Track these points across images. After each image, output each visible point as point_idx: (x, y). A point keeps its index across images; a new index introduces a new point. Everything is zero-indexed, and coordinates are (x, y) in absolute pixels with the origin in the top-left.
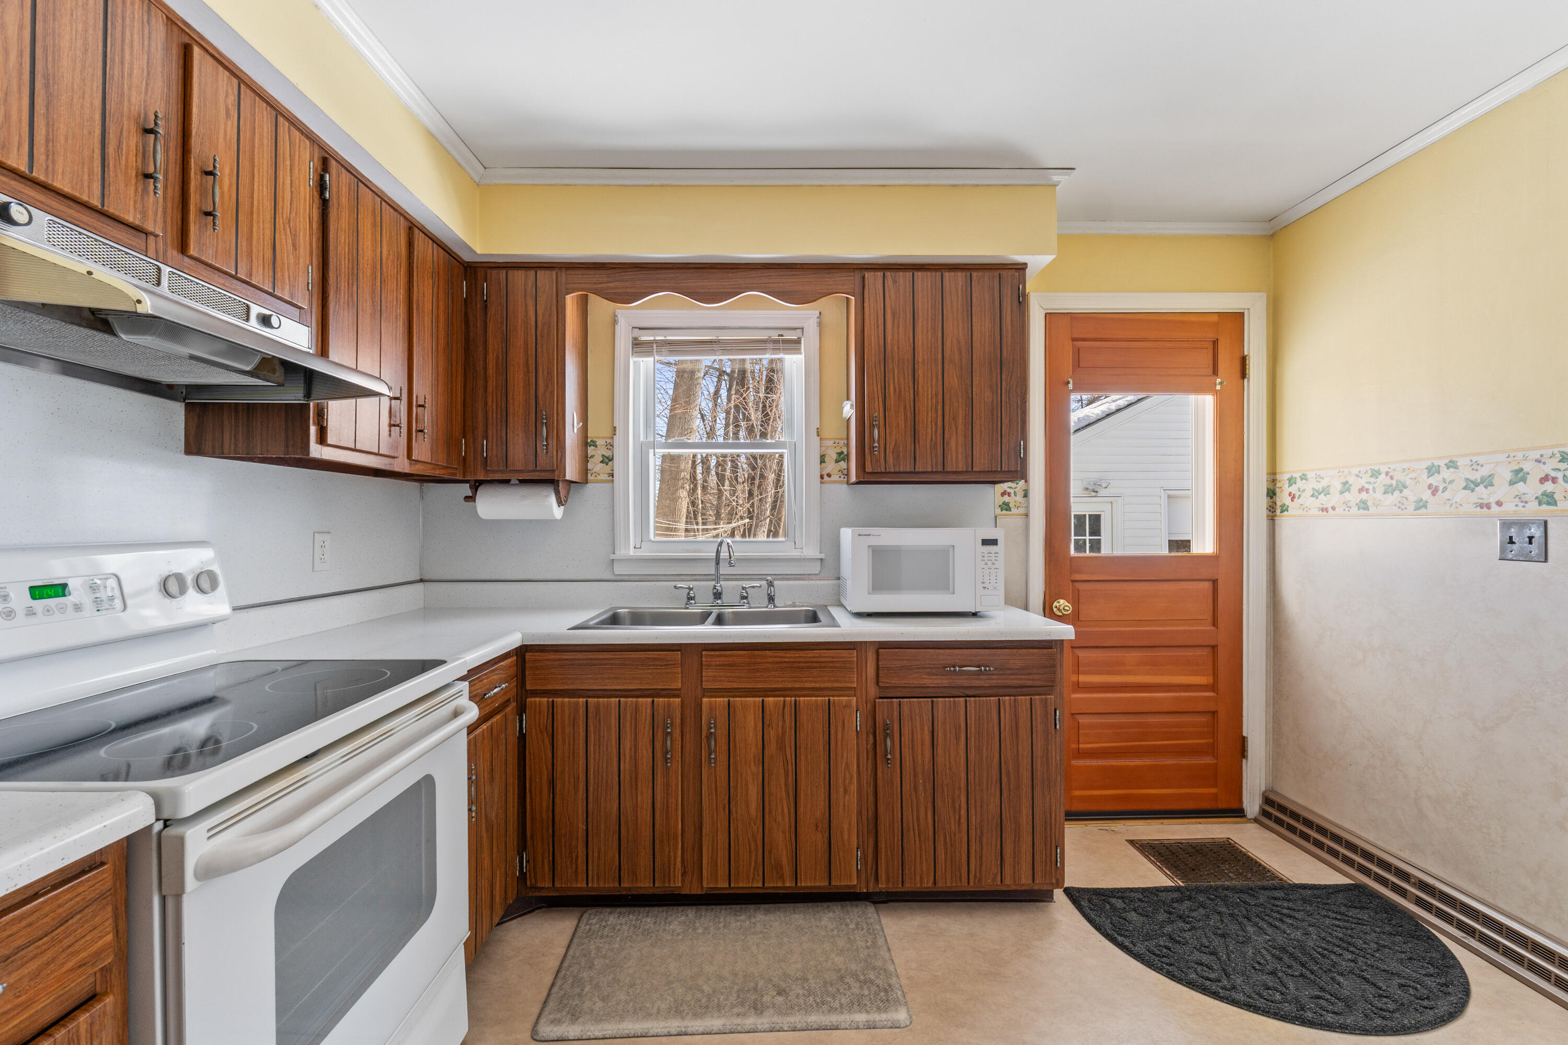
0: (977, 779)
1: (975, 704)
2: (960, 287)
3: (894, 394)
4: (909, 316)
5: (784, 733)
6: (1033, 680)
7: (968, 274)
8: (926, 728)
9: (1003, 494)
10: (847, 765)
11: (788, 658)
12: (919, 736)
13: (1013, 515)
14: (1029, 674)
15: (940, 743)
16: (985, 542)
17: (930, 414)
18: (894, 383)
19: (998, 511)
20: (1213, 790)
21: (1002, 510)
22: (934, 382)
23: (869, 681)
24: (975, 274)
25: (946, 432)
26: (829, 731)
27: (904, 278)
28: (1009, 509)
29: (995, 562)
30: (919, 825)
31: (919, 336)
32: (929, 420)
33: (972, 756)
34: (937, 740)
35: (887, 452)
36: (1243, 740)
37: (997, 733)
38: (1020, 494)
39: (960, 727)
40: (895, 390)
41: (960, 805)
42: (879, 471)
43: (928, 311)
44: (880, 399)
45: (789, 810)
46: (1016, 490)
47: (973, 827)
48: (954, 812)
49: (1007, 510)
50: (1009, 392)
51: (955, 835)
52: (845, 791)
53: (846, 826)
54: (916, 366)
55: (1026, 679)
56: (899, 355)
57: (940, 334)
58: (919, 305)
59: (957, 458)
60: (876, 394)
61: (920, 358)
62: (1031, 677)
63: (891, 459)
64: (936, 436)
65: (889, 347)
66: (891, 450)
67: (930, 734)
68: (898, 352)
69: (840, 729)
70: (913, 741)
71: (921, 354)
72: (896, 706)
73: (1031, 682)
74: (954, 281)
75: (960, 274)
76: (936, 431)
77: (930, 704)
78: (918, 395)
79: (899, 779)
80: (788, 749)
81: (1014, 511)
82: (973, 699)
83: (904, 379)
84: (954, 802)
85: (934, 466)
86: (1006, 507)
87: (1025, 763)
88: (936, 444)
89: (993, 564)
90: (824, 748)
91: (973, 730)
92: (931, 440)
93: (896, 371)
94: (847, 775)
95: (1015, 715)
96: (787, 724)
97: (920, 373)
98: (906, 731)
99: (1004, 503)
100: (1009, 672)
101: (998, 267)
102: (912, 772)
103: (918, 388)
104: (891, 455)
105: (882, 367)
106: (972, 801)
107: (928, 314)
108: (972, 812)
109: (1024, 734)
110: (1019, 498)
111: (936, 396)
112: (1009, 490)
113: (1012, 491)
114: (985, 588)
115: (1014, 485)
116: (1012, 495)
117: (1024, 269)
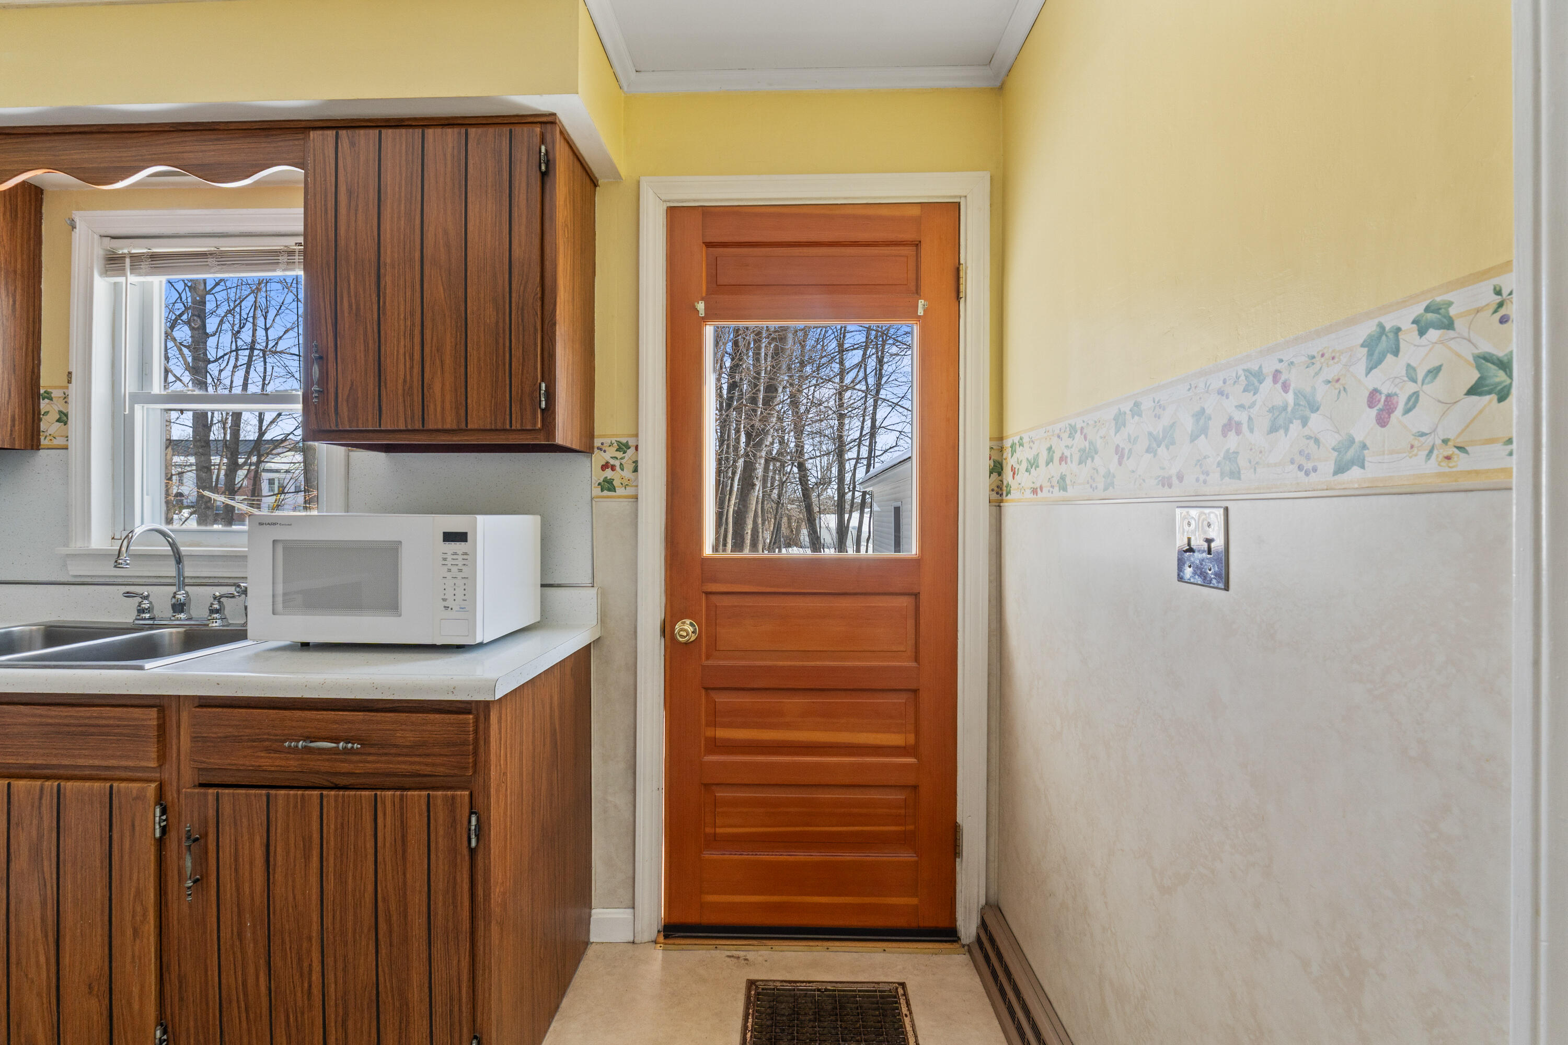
0: (338, 926)
1: (336, 801)
2: (449, 150)
3: (350, 313)
4: (373, 195)
5: (40, 837)
6: (433, 765)
7: (463, 130)
8: (258, 840)
9: (605, 467)
10: (138, 893)
11: (52, 717)
12: (247, 852)
13: (619, 497)
14: (428, 755)
15: (279, 863)
16: (450, 537)
17: (402, 343)
18: (349, 296)
19: (597, 491)
20: (914, 901)
21: (602, 490)
22: (409, 294)
23: (182, 757)
24: (472, 131)
25: (427, 369)
26: (111, 837)
27: (366, 138)
28: (612, 489)
29: (463, 568)
30: (246, 994)
31: (387, 226)
32: (402, 351)
33: (330, 886)
34: (275, 860)
35: (340, 400)
36: (955, 830)
37: (371, 851)
38: (629, 467)
39: (311, 837)
40: (350, 306)
41: (310, 965)
42: (328, 428)
43: (400, 188)
44: (329, 321)
45: (47, 959)
46: (623, 461)
47: (332, 1003)
48: (302, 975)
49: (609, 490)
50: (523, 309)
51: (303, 1013)
52: (136, 932)
53: (136, 990)
54: (382, 271)
55: (419, 763)
56: (356, 253)
57: (418, 222)
58: (388, 178)
59: (443, 409)
60: (323, 312)
61: (387, 258)
62: (429, 760)
63: (345, 409)
64: (411, 376)
65: (342, 243)
66: (345, 397)
67: (264, 849)
68: (356, 248)
69: (127, 834)
70: (236, 860)
71: (389, 252)
72: (211, 800)
73: (429, 769)
74: (442, 143)
75: (450, 132)
76: (412, 368)
77: (265, 799)
78: (384, 314)
79: (215, 919)
80: (46, 863)
81: (620, 491)
82: (333, 793)
83: (364, 290)
84: (300, 960)
85: (409, 420)
86: (608, 485)
87: (417, 901)
88: (411, 387)
89: (460, 570)
90: (102, 863)
91: (332, 843)
92: (405, 381)
93: (352, 277)
94: (139, 909)
95: (402, 822)
96: (46, 824)
97: (388, 280)
98: (226, 841)
99: (605, 480)
100: (393, 751)
101: (513, 120)
102: (235, 909)
103: (385, 303)
104: (345, 403)
105: (332, 271)
106: (330, 961)
107: (400, 192)
108: (331, 977)
109: (416, 852)
110: (627, 473)
111: (412, 314)
112: (612, 462)
113: (617, 463)
114: (446, 608)
115: (619, 455)
116: (618, 468)
117: (553, 123)
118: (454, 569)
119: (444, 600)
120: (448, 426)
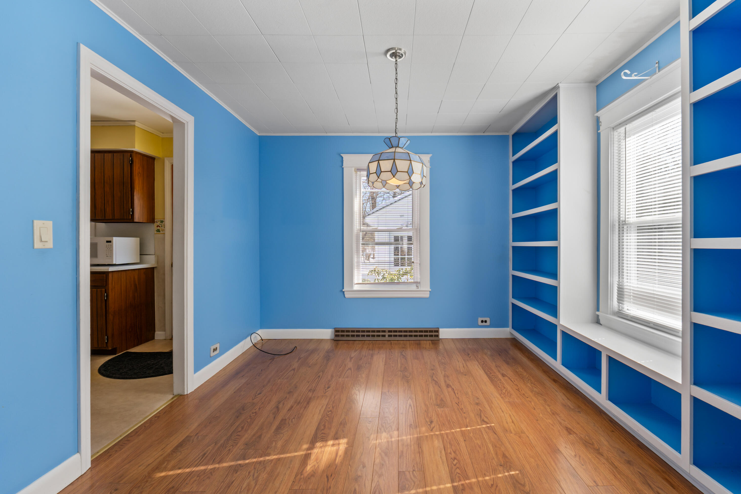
2: (110, 158)
6: (98, 284)
7: (113, 154)
9: (158, 226)
16: (107, 242)
17: (100, 200)
19: (156, 232)
21: (157, 232)
22: (101, 190)
24: (115, 154)
25: (105, 206)
28: (160, 232)
29: (110, 248)
31: (96, 175)
32: (100, 202)
43: (99, 166)
46: (162, 225)
49: (159, 232)
54: (95, 184)
57: (103, 174)
58: (96, 164)
59: (109, 214)
61: (96, 181)
64: (102, 207)
74: (108, 157)
75: (110, 154)
78: (96, 194)
81: (161, 232)
85: (102, 217)
86: (158, 231)
88: (102, 210)
97: (96, 186)
99: (158, 229)
101: (124, 152)
103: (96, 191)
110: (162, 228)
112: (159, 225)
113: (160, 225)
114: (107, 256)
115: (161, 223)
116: (161, 226)
117: (133, 152)
118: (108, 248)
119: (107, 255)
120: (110, 218)
